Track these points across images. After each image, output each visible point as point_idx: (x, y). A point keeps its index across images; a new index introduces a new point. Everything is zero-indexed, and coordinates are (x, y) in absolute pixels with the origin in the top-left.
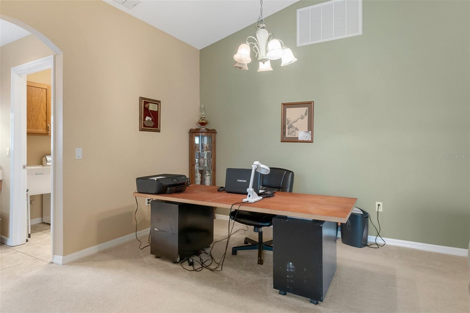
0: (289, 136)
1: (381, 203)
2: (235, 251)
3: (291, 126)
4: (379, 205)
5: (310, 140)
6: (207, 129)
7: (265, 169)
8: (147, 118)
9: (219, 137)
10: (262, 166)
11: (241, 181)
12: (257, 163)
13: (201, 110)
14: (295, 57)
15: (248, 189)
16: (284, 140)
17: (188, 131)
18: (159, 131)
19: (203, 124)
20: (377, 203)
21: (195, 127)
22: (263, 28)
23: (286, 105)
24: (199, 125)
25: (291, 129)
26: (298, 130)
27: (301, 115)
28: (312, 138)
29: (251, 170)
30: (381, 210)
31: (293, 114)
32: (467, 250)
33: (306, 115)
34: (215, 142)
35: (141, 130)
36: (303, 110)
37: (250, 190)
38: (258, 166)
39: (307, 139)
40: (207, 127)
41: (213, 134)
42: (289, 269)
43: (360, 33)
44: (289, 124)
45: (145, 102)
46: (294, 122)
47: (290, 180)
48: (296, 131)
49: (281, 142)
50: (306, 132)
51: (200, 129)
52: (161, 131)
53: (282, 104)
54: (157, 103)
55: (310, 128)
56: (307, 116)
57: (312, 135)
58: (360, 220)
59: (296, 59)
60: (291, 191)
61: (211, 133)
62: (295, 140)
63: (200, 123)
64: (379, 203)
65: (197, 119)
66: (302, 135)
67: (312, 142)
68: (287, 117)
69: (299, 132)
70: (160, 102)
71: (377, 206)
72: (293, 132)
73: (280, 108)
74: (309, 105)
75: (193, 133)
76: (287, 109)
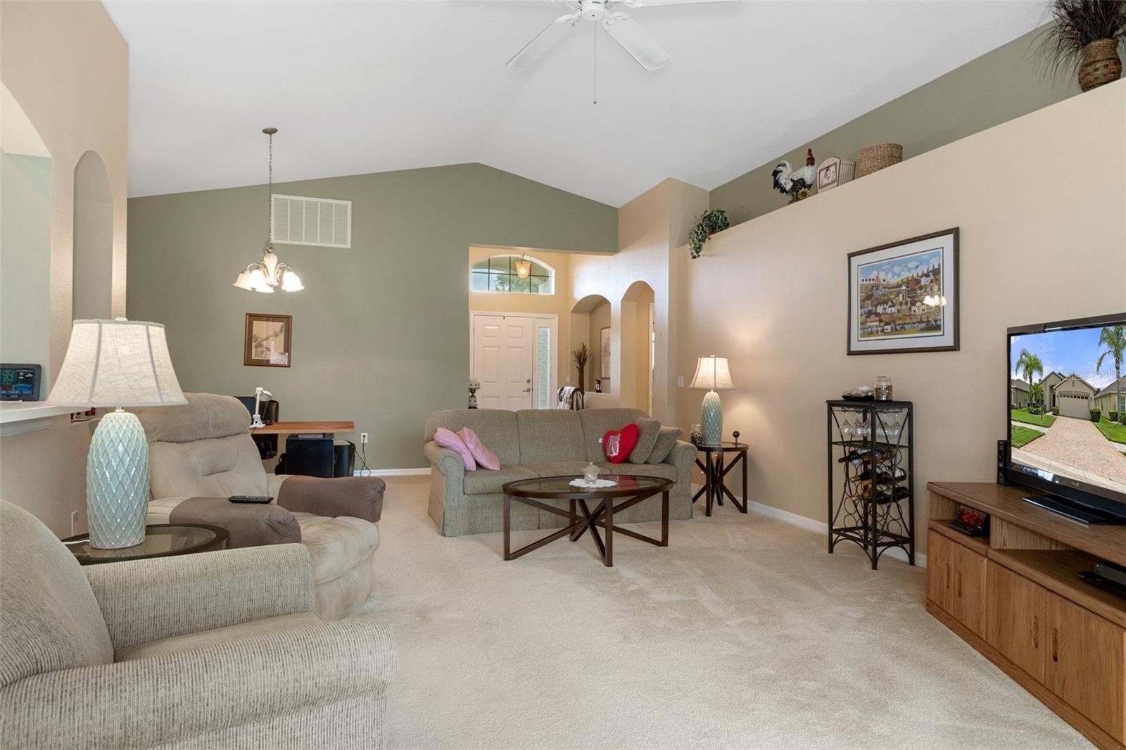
0: (257, 358)
1: (366, 434)
3: (260, 345)
4: (364, 436)
5: (286, 363)
10: (265, 392)
14: (303, 285)
16: (249, 362)
20: (363, 434)
23: (253, 317)
25: (259, 349)
26: (270, 351)
27: (275, 332)
28: (289, 362)
30: (366, 441)
31: (260, 328)
32: (430, 469)
33: (281, 331)
36: (278, 326)
39: (282, 363)
44: (258, 342)
46: (265, 339)
47: (274, 411)
48: (267, 352)
49: (245, 365)
50: (282, 354)
53: (247, 314)
55: (287, 348)
56: (283, 334)
57: (289, 357)
58: (346, 452)
59: (302, 288)
62: (266, 363)
64: (364, 434)
66: (275, 357)
67: (289, 367)
68: (254, 332)
69: (271, 353)
71: (362, 438)
72: (262, 352)
73: (243, 319)
74: (286, 319)
76: (255, 322)
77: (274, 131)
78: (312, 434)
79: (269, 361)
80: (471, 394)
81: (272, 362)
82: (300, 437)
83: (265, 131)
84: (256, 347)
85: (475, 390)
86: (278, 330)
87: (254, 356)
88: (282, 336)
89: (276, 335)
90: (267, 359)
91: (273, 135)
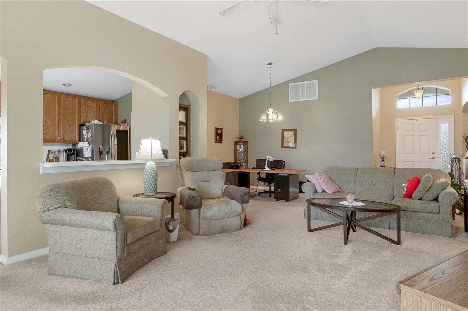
0: (285, 145)
2: (259, 194)
3: (286, 141)
5: (295, 147)
6: (243, 141)
7: (272, 159)
8: (218, 137)
9: (250, 146)
10: (270, 158)
11: (262, 164)
12: (268, 156)
13: (240, 131)
15: (265, 166)
16: (283, 147)
17: (234, 142)
18: (222, 143)
19: (241, 138)
21: (237, 140)
22: (271, 107)
23: (284, 130)
24: (239, 139)
26: (289, 142)
28: (296, 146)
29: (266, 160)
31: (287, 134)
33: (293, 135)
34: (247, 148)
35: (216, 143)
36: (292, 133)
37: (266, 166)
38: (269, 158)
39: (293, 147)
40: (243, 140)
41: (247, 144)
42: (279, 191)
43: (317, 98)
44: (285, 139)
45: (217, 129)
46: (288, 138)
47: (283, 165)
48: (289, 143)
49: (282, 148)
50: (293, 143)
51: (239, 141)
52: (223, 143)
53: (282, 129)
54: (221, 129)
55: (295, 141)
57: (296, 145)
60: (284, 168)
61: (246, 143)
62: (288, 147)
63: (240, 138)
65: (238, 136)
66: (291, 145)
68: (284, 135)
69: (290, 143)
70: (222, 129)
72: (287, 143)
73: (281, 131)
74: (294, 130)
75: (237, 143)
76: (284, 132)
77: (271, 64)
78: (283, 174)
79: (289, 146)
80: (382, 160)
81: (290, 147)
82: (279, 174)
83: (268, 64)
84: (285, 141)
85: (384, 158)
86: (292, 134)
87: (284, 145)
88: (293, 137)
89: (291, 137)
90: (289, 145)
91: (271, 65)
